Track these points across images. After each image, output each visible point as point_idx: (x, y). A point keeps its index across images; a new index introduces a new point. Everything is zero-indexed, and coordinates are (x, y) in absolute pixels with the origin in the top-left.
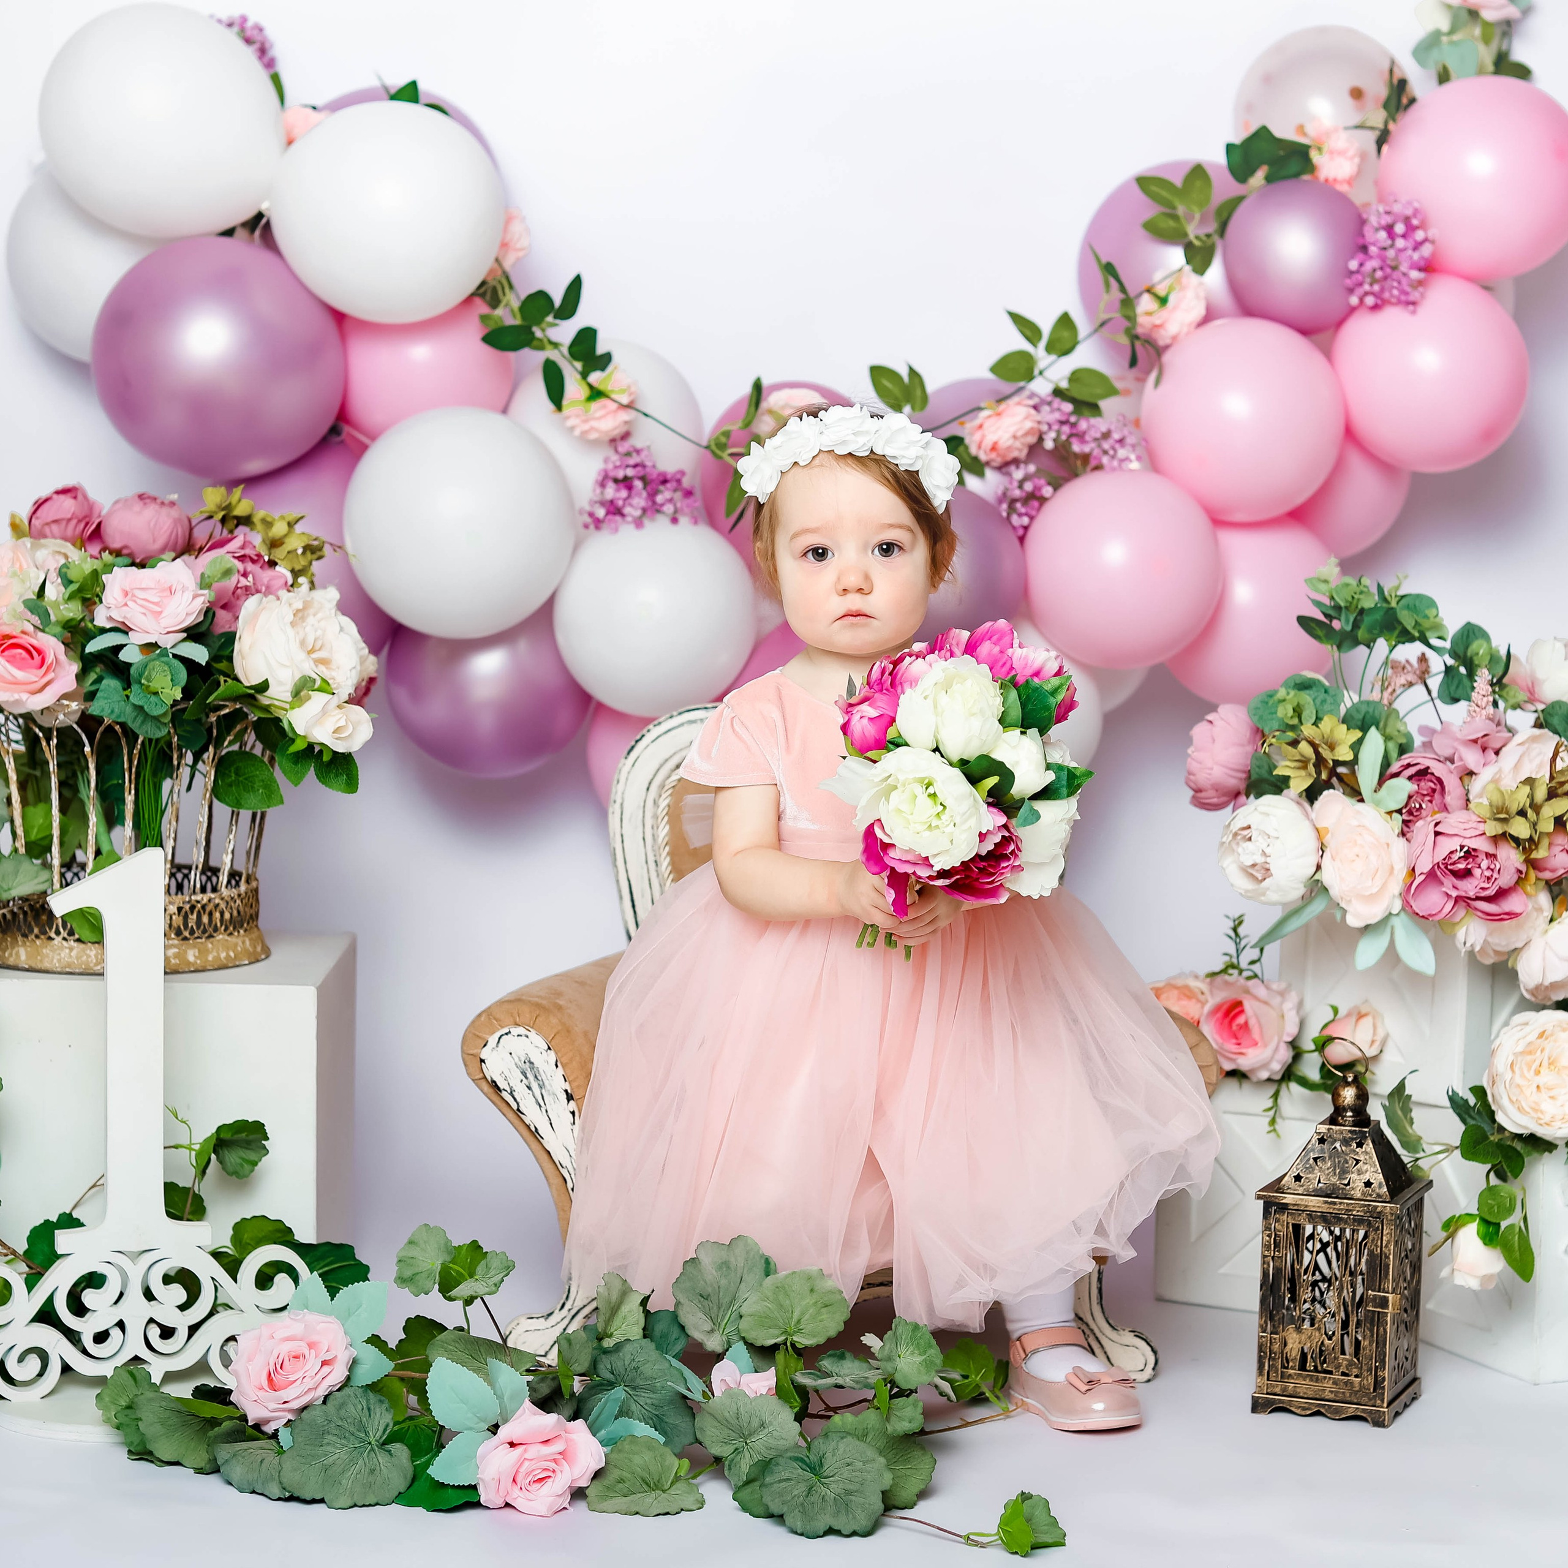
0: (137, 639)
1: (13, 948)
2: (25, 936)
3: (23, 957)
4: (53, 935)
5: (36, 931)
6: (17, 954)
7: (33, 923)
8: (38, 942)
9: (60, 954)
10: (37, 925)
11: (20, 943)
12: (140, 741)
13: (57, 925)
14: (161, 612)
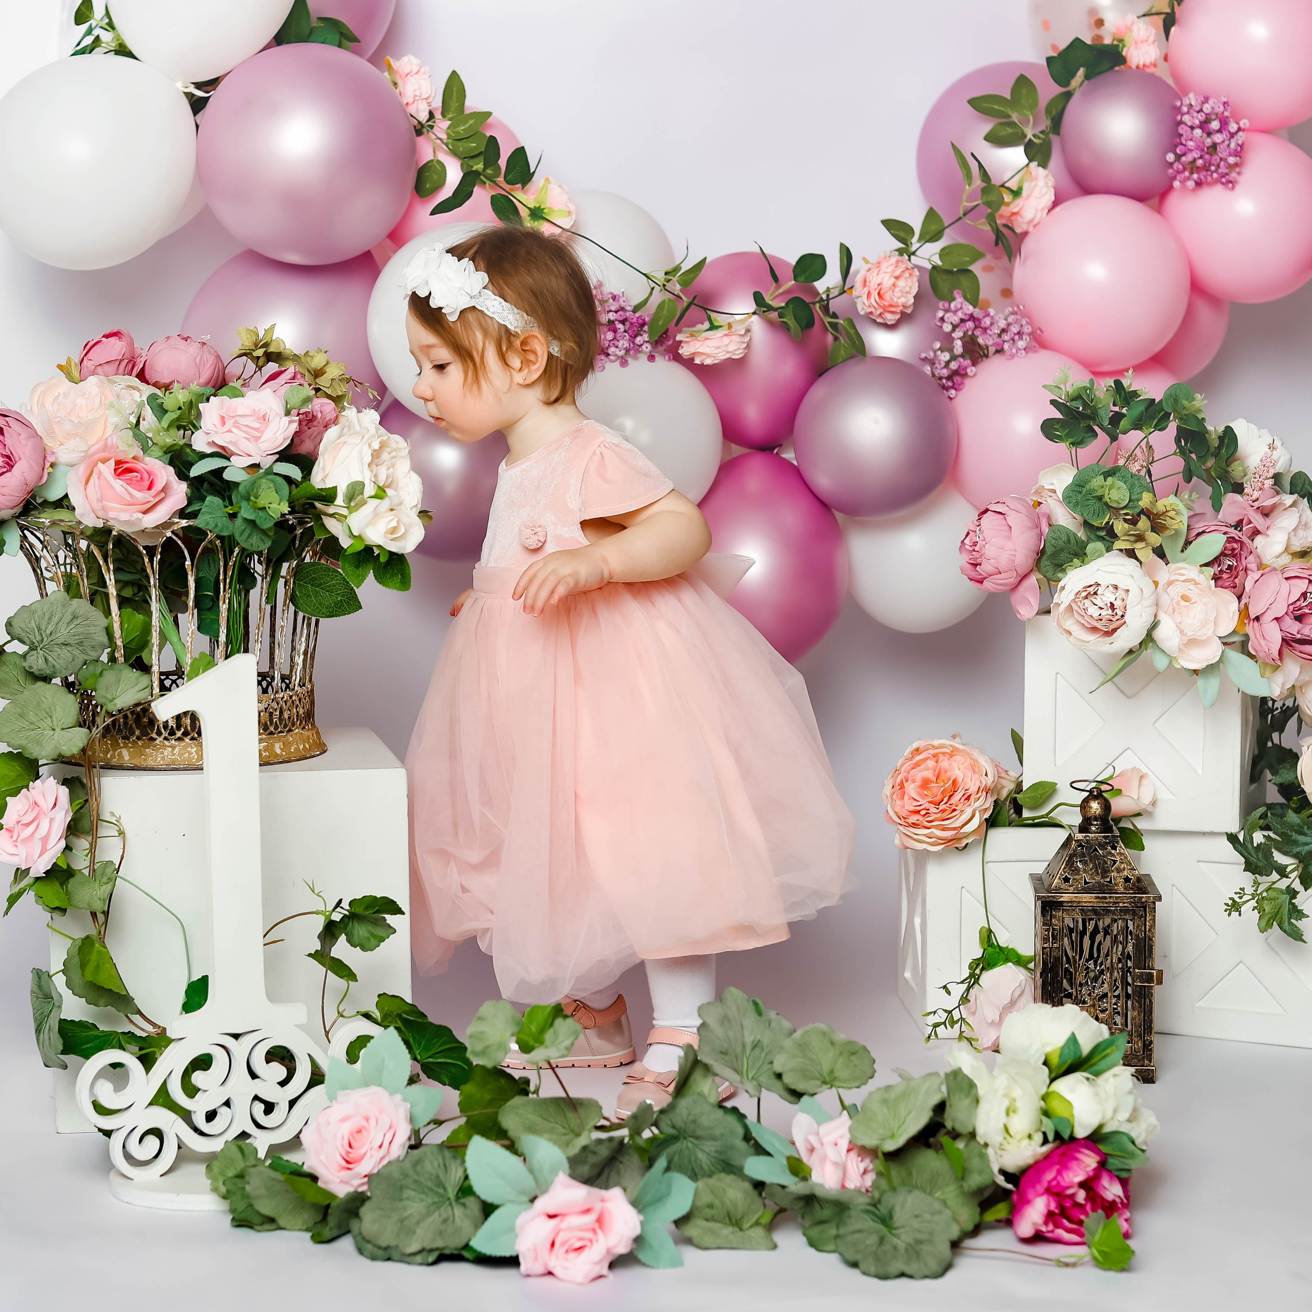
0: (240, 462)
1: (115, 750)
2: (126, 738)
3: (127, 758)
4: (154, 735)
5: (137, 732)
6: (120, 754)
7: (134, 726)
8: (140, 743)
9: (162, 753)
10: (138, 728)
11: (122, 745)
12: (235, 554)
13: (158, 727)
14: (260, 437)
